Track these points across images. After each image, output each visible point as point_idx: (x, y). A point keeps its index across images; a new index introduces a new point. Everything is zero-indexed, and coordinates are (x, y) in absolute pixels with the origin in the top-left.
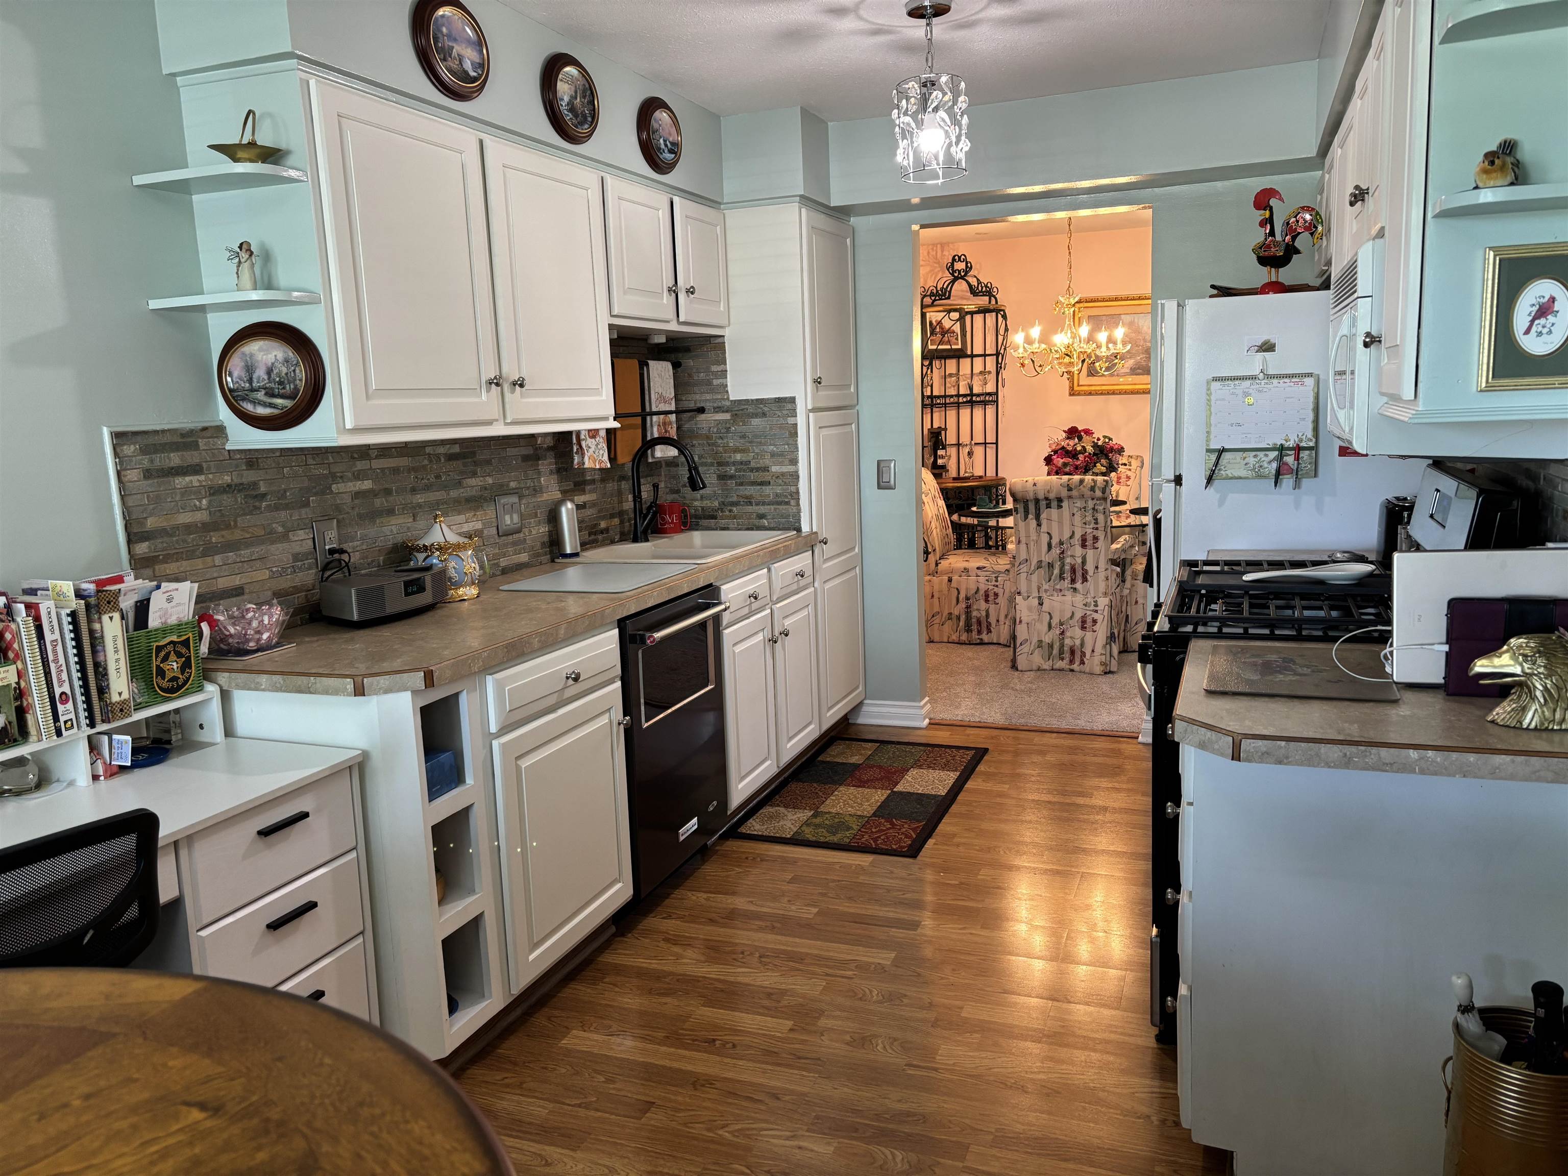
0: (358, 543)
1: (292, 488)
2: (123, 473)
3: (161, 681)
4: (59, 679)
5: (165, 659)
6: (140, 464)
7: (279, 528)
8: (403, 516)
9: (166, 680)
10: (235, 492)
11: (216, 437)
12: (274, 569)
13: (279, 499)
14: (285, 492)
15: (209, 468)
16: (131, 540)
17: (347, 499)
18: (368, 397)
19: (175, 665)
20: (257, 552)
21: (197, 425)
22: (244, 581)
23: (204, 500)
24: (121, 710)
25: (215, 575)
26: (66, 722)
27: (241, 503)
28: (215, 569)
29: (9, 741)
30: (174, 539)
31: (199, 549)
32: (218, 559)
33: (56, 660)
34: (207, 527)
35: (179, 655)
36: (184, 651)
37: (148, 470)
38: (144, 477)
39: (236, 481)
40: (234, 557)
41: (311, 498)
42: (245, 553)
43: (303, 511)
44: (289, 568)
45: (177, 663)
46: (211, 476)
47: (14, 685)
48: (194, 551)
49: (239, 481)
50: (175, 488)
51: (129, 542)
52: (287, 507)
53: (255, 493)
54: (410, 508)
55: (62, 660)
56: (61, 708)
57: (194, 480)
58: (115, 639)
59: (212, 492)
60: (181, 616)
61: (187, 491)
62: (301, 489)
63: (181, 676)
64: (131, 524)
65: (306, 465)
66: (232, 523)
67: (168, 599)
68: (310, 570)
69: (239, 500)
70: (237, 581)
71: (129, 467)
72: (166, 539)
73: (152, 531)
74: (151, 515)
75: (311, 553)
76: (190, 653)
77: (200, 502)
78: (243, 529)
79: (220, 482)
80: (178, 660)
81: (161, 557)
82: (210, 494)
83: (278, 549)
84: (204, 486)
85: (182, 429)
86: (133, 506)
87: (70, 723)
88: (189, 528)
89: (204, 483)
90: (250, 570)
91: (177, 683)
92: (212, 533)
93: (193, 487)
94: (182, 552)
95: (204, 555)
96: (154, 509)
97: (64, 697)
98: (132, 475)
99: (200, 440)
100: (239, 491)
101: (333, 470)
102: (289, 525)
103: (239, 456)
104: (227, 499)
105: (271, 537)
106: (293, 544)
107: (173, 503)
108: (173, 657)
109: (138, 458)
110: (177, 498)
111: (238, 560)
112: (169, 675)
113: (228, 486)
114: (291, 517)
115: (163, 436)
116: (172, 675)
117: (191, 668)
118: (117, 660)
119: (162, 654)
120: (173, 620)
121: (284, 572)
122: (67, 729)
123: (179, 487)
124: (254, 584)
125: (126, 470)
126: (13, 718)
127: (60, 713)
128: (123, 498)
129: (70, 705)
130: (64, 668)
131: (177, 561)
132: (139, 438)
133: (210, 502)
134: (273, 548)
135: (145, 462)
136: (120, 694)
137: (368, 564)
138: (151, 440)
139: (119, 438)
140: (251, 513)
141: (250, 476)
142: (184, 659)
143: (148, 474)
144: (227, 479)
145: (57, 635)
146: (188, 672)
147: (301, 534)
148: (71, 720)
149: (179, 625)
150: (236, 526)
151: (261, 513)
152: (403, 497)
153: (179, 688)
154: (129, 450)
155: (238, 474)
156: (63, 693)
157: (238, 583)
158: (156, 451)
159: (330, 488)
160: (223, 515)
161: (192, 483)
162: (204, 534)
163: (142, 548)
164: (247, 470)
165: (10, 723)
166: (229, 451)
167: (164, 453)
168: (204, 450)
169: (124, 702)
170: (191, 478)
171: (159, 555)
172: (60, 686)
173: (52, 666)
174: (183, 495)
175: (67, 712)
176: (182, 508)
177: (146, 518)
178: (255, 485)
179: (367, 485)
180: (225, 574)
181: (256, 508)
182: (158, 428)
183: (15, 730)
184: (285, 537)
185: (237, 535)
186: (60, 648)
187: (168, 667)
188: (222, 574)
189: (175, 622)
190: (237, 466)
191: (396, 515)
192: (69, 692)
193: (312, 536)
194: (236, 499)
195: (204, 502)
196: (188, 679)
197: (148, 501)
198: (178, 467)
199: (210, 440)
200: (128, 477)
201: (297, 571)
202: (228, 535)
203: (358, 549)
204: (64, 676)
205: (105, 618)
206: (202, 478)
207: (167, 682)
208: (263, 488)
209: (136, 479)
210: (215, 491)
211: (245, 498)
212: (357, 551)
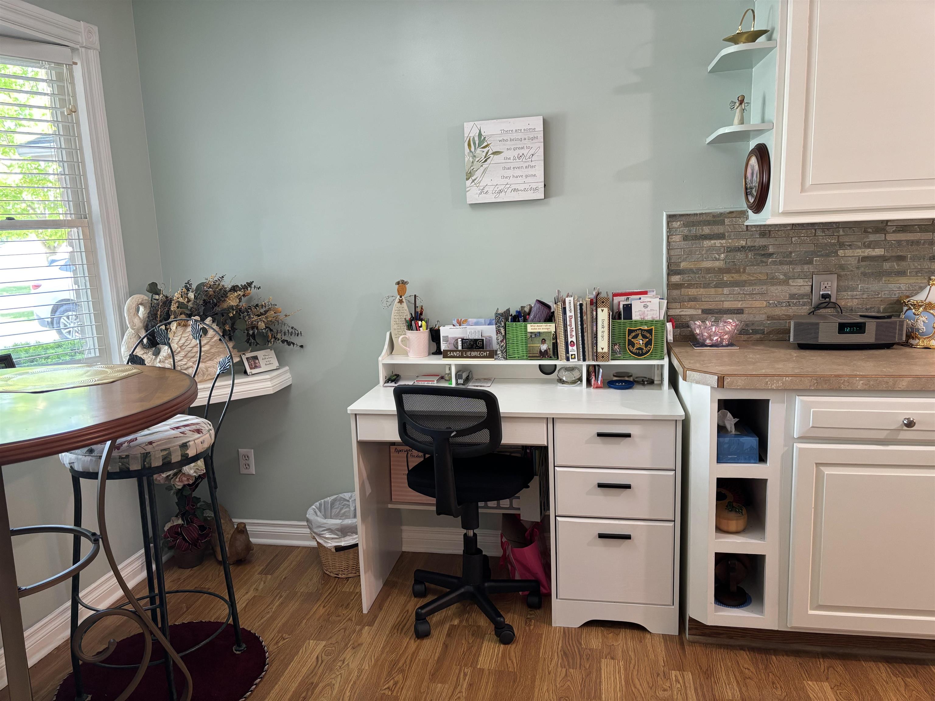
0: (858, 293)
1: (798, 251)
2: (670, 237)
3: (631, 349)
4: (571, 335)
5: (636, 337)
6: (682, 232)
7: (781, 276)
8: (916, 278)
9: (635, 348)
10: (747, 251)
11: (739, 217)
12: (771, 302)
13: (784, 257)
14: (791, 253)
15: (729, 236)
16: (670, 273)
17: (854, 262)
18: (803, 190)
19: (641, 342)
20: (758, 289)
21: (725, 210)
22: (744, 305)
23: (722, 255)
24: (603, 357)
25: (723, 299)
26: (572, 355)
27: (751, 258)
28: (723, 296)
29: (548, 357)
30: (697, 275)
31: (713, 283)
32: (726, 291)
33: (571, 325)
34: (721, 271)
35: (644, 337)
36: (648, 335)
37: (686, 236)
38: (683, 239)
39: (749, 244)
40: (739, 290)
41: (815, 259)
42: (748, 289)
43: (806, 267)
44: (784, 302)
45: (643, 341)
46: (730, 241)
47: (553, 333)
48: (709, 284)
49: (752, 244)
50: (703, 247)
51: (668, 275)
52: (791, 263)
53: (763, 253)
54: (926, 272)
55: (573, 326)
56: (570, 348)
57: (718, 243)
58: (603, 321)
59: (729, 250)
60: (655, 316)
61: (711, 249)
62: (806, 252)
63: (645, 348)
64: (671, 265)
65: (815, 235)
66: (742, 270)
67: (645, 306)
68: (804, 306)
69: (750, 256)
70: (739, 305)
71: (674, 234)
72: (692, 275)
73: (683, 270)
74: (684, 261)
75: (807, 295)
76: (652, 337)
77: (719, 256)
78: (749, 274)
79: (737, 245)
80: (643, 339)
81: (686, 285)
82: (727, 252)
83: (777, 289)
84: (724, 247)
85: (715, 213)
86: (674, 255)
87: (574, 356)
88: (709, 270)
89: (724, 245)
90: (750, 300)
91: (642, 352)
92: (724, 275)
93: (716, 246)
94: (701, 284)
95: (716, 287)
96: (686, 258)
97: (572, 343)
98: (677, 238)
99: (726, 219)
100: (750, 251)
101: (841, 240)
102: (790, 275)
103: (754, 229)
104: (740, 256)
105: (772, 281)
106: (792, 288)
107: (700, 255)
108: (640, 337)
109: (681, 229)
110: (703, 252)
111: (741, 292)
112: (637, 346)
113: (742, 247)
114: (793, 269)
115: (700, 217)
116: (639, 346)
117: (651, 345)
118: (603, 332)
119: (634, 334)
120: (649, 318)
121: (779, 304)
122: (572, 358)
123: (706, 246)
124: (753, 308)
125: (672, 235)
126: (551, 347)
127: (570, 350)
128: (668, 250)
129: (575, 348)
130: (574, 329)
131: (697, 288)
132: (684, 218)
133: (726, 256)
134: (772, 288)
135: (686, 231)
136: (602, 349)
137: (866, 309)
138: (692, 219)
139: (671, 218)
140: (758, 265)
141: (760, 242)
142: (648, 340)
143: (686, 238)
144: (743, 243)
145: (573, 314)
146: (649, 347)
147: (800, 282)
148: (575, 355)
149: (652, 321)
150: (744, 272)
151: (767, 265)
152: (919, 263)
153: (643, 354)
154: (676, 224)
155: (752, 240)
156: (572, 341)
157: (739, 306)
158: (693, 226)
159: (836, 252)
160: (735, 265)
161: (715, 244)
162: (719, 275)
163: (676, 279)
164: (760, 238)
165: (549, 349)
166: (747, 226)
167: (699, 226)
168: (728, 225)
169: (605, 353)
170: (716, 241)
171: (685, 284)
172: (571, 338)
173: (568, 327)
174: (707, 251)
175: (573, 350)
176: (705, 258)
177: (680, 262)
178: (765, 247)
179: (879, 252)
180: (730, 300)
181: (762, 262)
182: (698, 212)
183: (551, 353)
184: (785, 282)
185: (744, 277)
186: (573, 320)
187: (637, 342)
188: (728, 300)
189: (651, 319)
190: (752, 235)
191: (908, 276)
192: (575, 342)
193: (811, 284)
194: (747, 256)
195: (722, 256)
196: (649, 351)
197: (684, 253)
198: (708, 235)
199: (734, 219)
200: (673, 239)
201: (792, 305)
202: (736, 277)
203: (857, 297)
204: (574, 333)
205: (599, 310)
206: (724, 241)
207: (636, 349)
208: (771, 250)
209: (678, 240)
210: (731, 250)
211: (754, 255)
212: (857, 299)
